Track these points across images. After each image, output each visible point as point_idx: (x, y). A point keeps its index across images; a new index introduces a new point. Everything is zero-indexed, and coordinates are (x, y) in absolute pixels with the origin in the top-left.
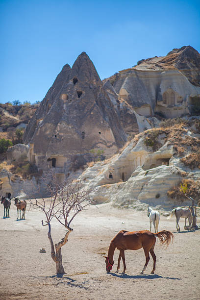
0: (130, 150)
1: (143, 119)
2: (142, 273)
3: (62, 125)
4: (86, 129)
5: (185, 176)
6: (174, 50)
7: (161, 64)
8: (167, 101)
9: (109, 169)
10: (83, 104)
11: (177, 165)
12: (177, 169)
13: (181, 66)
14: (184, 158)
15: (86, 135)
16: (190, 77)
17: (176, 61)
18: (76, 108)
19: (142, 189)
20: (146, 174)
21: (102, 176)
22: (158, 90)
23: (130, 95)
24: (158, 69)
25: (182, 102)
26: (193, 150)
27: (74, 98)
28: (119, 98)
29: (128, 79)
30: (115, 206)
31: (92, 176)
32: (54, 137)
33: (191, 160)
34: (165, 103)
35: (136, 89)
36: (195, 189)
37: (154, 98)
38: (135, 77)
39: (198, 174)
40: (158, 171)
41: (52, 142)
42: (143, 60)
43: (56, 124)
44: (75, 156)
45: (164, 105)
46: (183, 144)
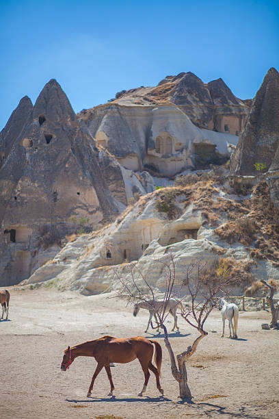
0: (135, 217)
1: (130, 174)
2: (141, 395)
3: (24, 183)
4: (58, 187)
5: (223, 254)
6: (168, 77)
7: (151, 98)
8: (161, 149)
9: (107, 245)
10: (53, 153)
11: (209, 239)
12: (211, 244)
13: (178, 100)
14: (219, 229)
15: (58, 197)
16: (192, 116)
17: (172, 94)
18: (43, 159)
19: (161, 272)
20: (166, 251)
21: (96, 255)
22: (148, 134)
23: (111, 140)
24: (147, 104)
25: (182, 151)
26: (230, 218)
27: (41, 144)
28: (97, 144)
29: (107, 118)
30: (121, 297)
31: (75, 254)
32: (14, 199)
33: (229, 231)
34: (158, 151)
35: (119, 132)
36: (238, 272)
37: (143, 145)
38: (117, 115)
39: (240, 251)
40: (183, 247)
41: (11, 207)
42: (124, 92)
43: (16, 181)
44: (44, 226)
45: (156, 155)
46: (215, 209)
